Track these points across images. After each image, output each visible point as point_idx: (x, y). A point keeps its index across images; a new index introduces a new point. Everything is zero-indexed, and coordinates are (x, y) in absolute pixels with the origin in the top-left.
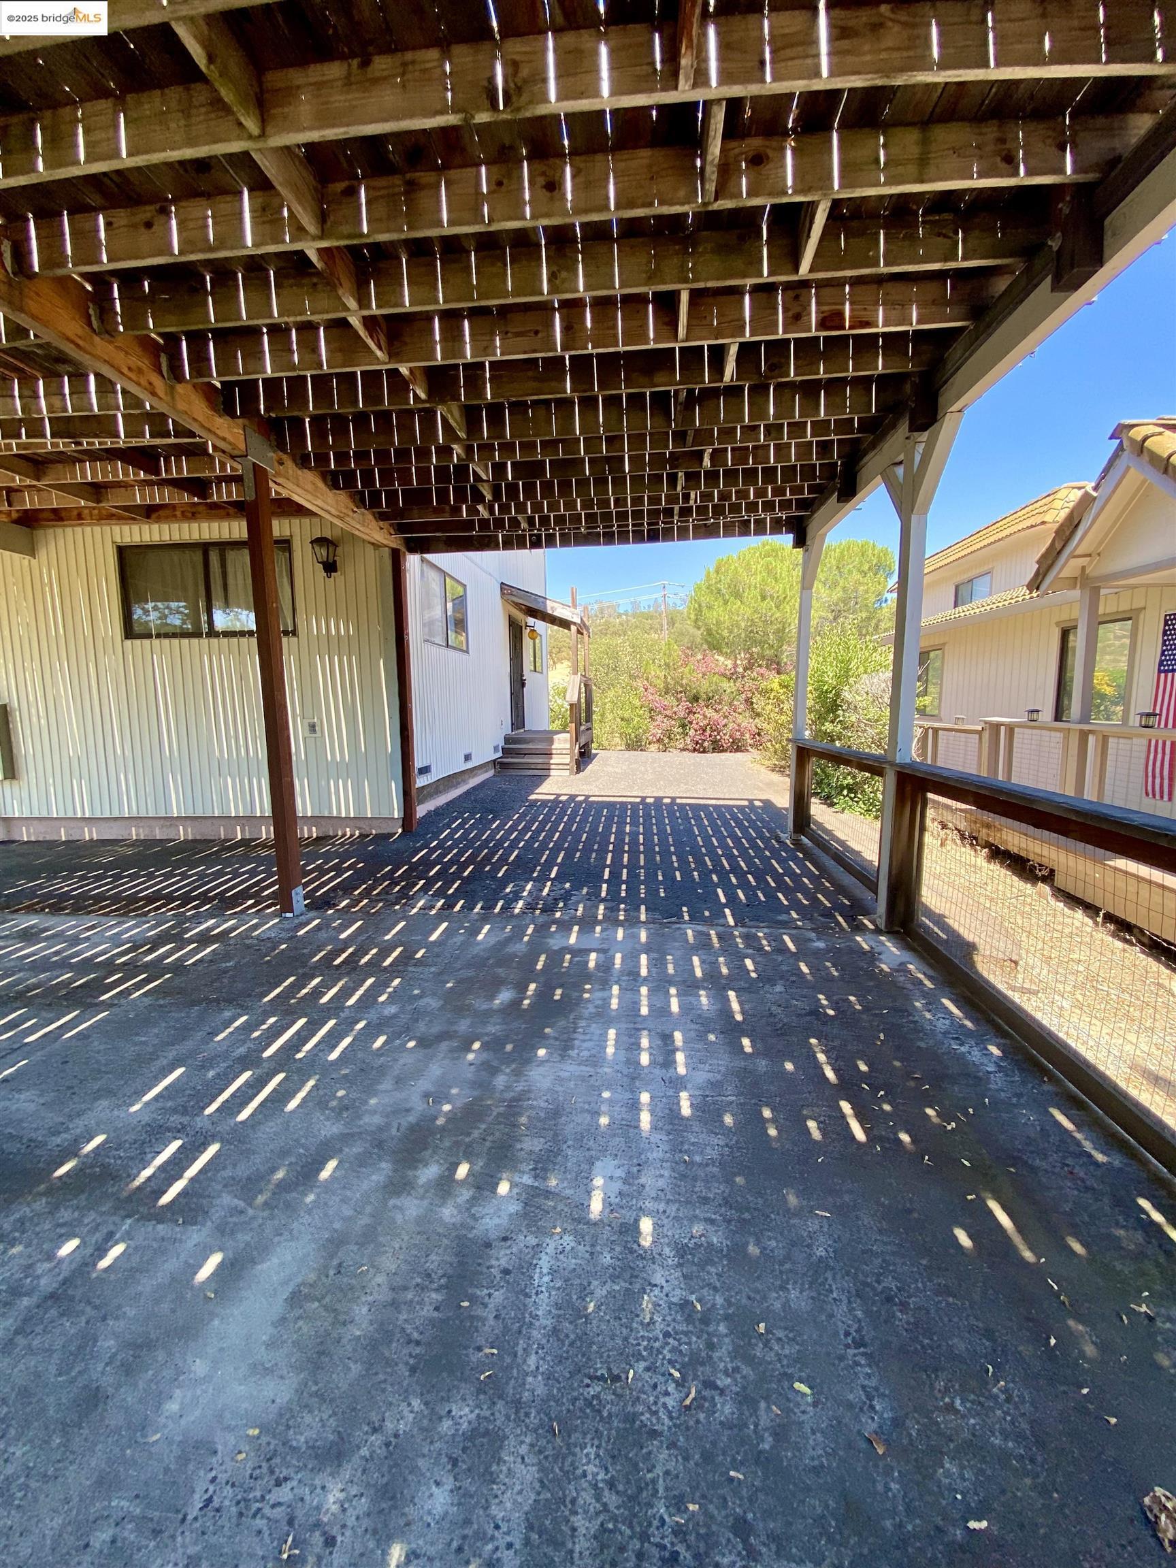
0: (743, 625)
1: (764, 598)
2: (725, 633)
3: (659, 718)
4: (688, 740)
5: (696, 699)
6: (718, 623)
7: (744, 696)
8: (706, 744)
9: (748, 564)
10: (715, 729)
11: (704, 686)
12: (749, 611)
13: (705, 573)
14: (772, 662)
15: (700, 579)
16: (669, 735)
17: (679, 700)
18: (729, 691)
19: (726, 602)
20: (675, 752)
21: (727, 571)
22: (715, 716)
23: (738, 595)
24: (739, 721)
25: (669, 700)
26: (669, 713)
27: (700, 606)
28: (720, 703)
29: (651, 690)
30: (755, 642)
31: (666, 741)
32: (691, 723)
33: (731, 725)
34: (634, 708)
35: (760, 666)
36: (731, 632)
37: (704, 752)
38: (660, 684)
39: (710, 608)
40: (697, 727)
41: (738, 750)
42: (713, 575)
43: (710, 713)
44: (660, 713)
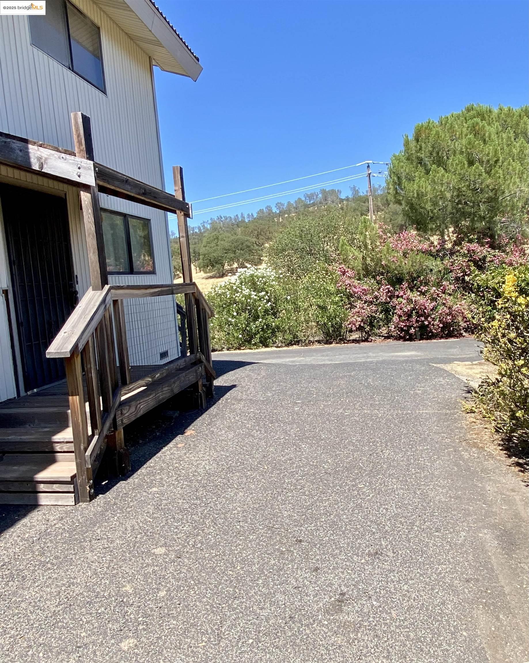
0: (448, 195)
1: (471, 163)
2: (429, 206)
3: (359, 304)
4: (392, 328)
5: (400, 281)
6: (420, 196)
7: (453, 275)
8: (412, 331)
9: (452, 127)
10: (421, 313)
11: (406, 265)
12: (454, 180)
13: (402, 142)
14: (485, 235)
15: (399, 150)
16: (371, 322)
17: (379, 283)
18: (435, 270)
19: (427, 172)
20: (379, 340)
21: (428, 137)
22: (421, 300)
23: (440, 162)
24: (450, 303)
25: (367, 284)
26: (369, 297)
27: (399, 178)
28: (426, 284)
29: (350, 273)
30: (464, 215)
31: (368, 328)
32: (394, 308)
33: (442, 309)
34: (329, 294)
35: (470, 241)
36: (435, 204)
37: (411, 339)
38: (358, 264)
39: (411, 179)
40: (400, 312)
41: (450, 335)
42: (413, 145)
43: (415, 296)
44: (359, 298)
